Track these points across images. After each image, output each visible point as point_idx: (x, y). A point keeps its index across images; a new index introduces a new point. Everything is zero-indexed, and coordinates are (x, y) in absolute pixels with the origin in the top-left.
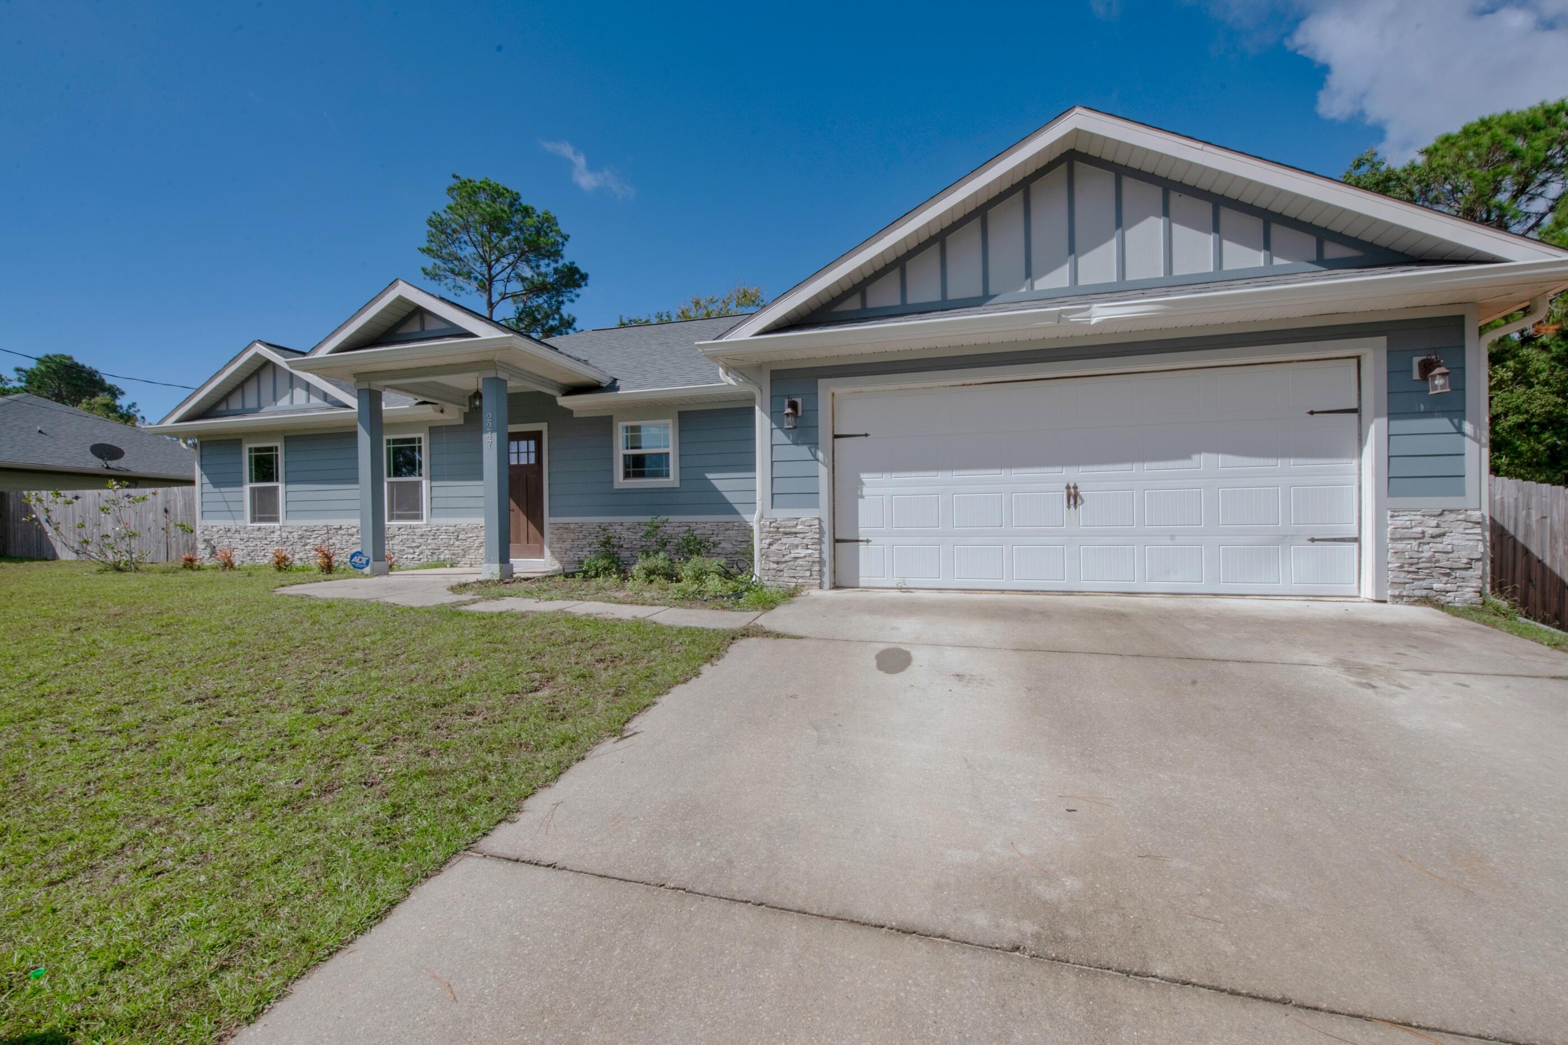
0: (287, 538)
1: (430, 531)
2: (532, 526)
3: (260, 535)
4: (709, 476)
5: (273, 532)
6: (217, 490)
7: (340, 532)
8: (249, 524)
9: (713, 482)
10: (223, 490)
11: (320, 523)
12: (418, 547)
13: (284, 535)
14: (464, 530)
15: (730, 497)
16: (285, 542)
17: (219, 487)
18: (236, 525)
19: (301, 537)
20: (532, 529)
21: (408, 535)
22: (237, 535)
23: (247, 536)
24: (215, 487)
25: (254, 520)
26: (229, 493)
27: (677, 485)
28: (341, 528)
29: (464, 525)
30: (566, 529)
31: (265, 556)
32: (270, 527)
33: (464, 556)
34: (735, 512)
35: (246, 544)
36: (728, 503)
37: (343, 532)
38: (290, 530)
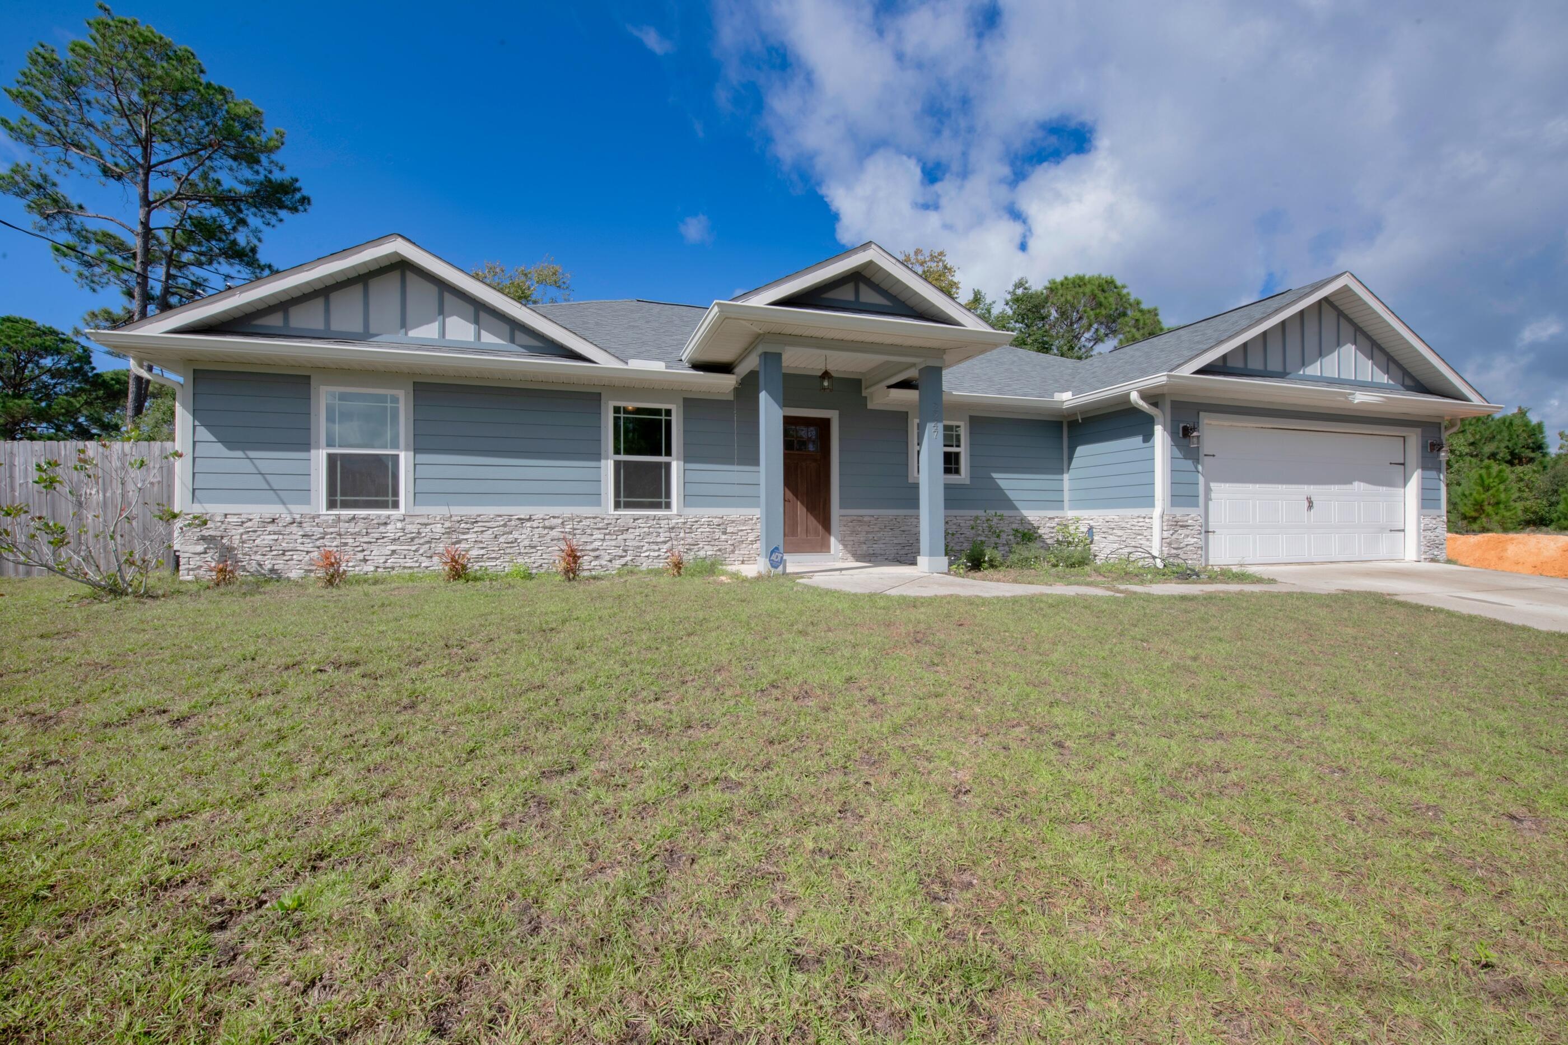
0: (419, 533)
1: (685, 523)
2: (813, 519)
3: (352, 528)
4: (995, 475)
5: (386, 524)
6: (239, 454)
7: (529, 524)
8: (324, 512)
9: (999, 482)
10: (252, 454)
11: (489, 511)
12: (665, 542)
13: (412, 528)
14: (733, 522)
15: (1011, 495)
16: (413, 539)
17: (243, 449)
18: (291, 513)
19: (449, 532)
20: (813, 522)
21: (649, 527)
22: (294, 528)
23: (321, 530)
24: (230, 449)
25: (332, 505)
26: (271, 461)
27: (968, 482)
28: (530, 519)
29: (733, 517)
30: (860, 521)
31: (365, 560)
32: (379, 516)
33: (733, 552)
34: (1016, 508)
35: (318, 543)
36: (1010, 500)
37: (535, 524)
38: (426, 521)
